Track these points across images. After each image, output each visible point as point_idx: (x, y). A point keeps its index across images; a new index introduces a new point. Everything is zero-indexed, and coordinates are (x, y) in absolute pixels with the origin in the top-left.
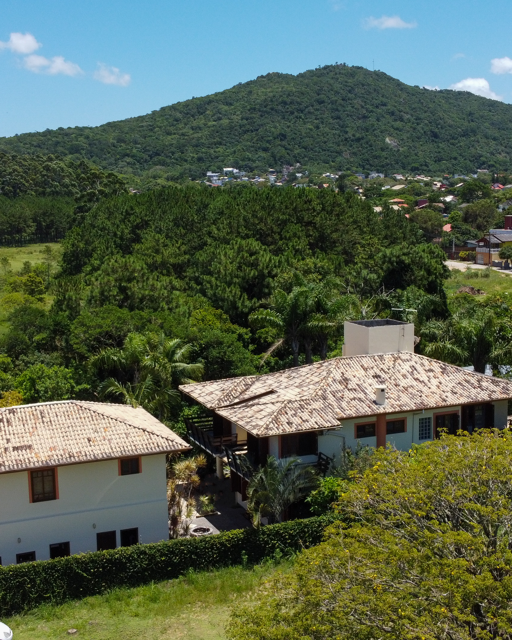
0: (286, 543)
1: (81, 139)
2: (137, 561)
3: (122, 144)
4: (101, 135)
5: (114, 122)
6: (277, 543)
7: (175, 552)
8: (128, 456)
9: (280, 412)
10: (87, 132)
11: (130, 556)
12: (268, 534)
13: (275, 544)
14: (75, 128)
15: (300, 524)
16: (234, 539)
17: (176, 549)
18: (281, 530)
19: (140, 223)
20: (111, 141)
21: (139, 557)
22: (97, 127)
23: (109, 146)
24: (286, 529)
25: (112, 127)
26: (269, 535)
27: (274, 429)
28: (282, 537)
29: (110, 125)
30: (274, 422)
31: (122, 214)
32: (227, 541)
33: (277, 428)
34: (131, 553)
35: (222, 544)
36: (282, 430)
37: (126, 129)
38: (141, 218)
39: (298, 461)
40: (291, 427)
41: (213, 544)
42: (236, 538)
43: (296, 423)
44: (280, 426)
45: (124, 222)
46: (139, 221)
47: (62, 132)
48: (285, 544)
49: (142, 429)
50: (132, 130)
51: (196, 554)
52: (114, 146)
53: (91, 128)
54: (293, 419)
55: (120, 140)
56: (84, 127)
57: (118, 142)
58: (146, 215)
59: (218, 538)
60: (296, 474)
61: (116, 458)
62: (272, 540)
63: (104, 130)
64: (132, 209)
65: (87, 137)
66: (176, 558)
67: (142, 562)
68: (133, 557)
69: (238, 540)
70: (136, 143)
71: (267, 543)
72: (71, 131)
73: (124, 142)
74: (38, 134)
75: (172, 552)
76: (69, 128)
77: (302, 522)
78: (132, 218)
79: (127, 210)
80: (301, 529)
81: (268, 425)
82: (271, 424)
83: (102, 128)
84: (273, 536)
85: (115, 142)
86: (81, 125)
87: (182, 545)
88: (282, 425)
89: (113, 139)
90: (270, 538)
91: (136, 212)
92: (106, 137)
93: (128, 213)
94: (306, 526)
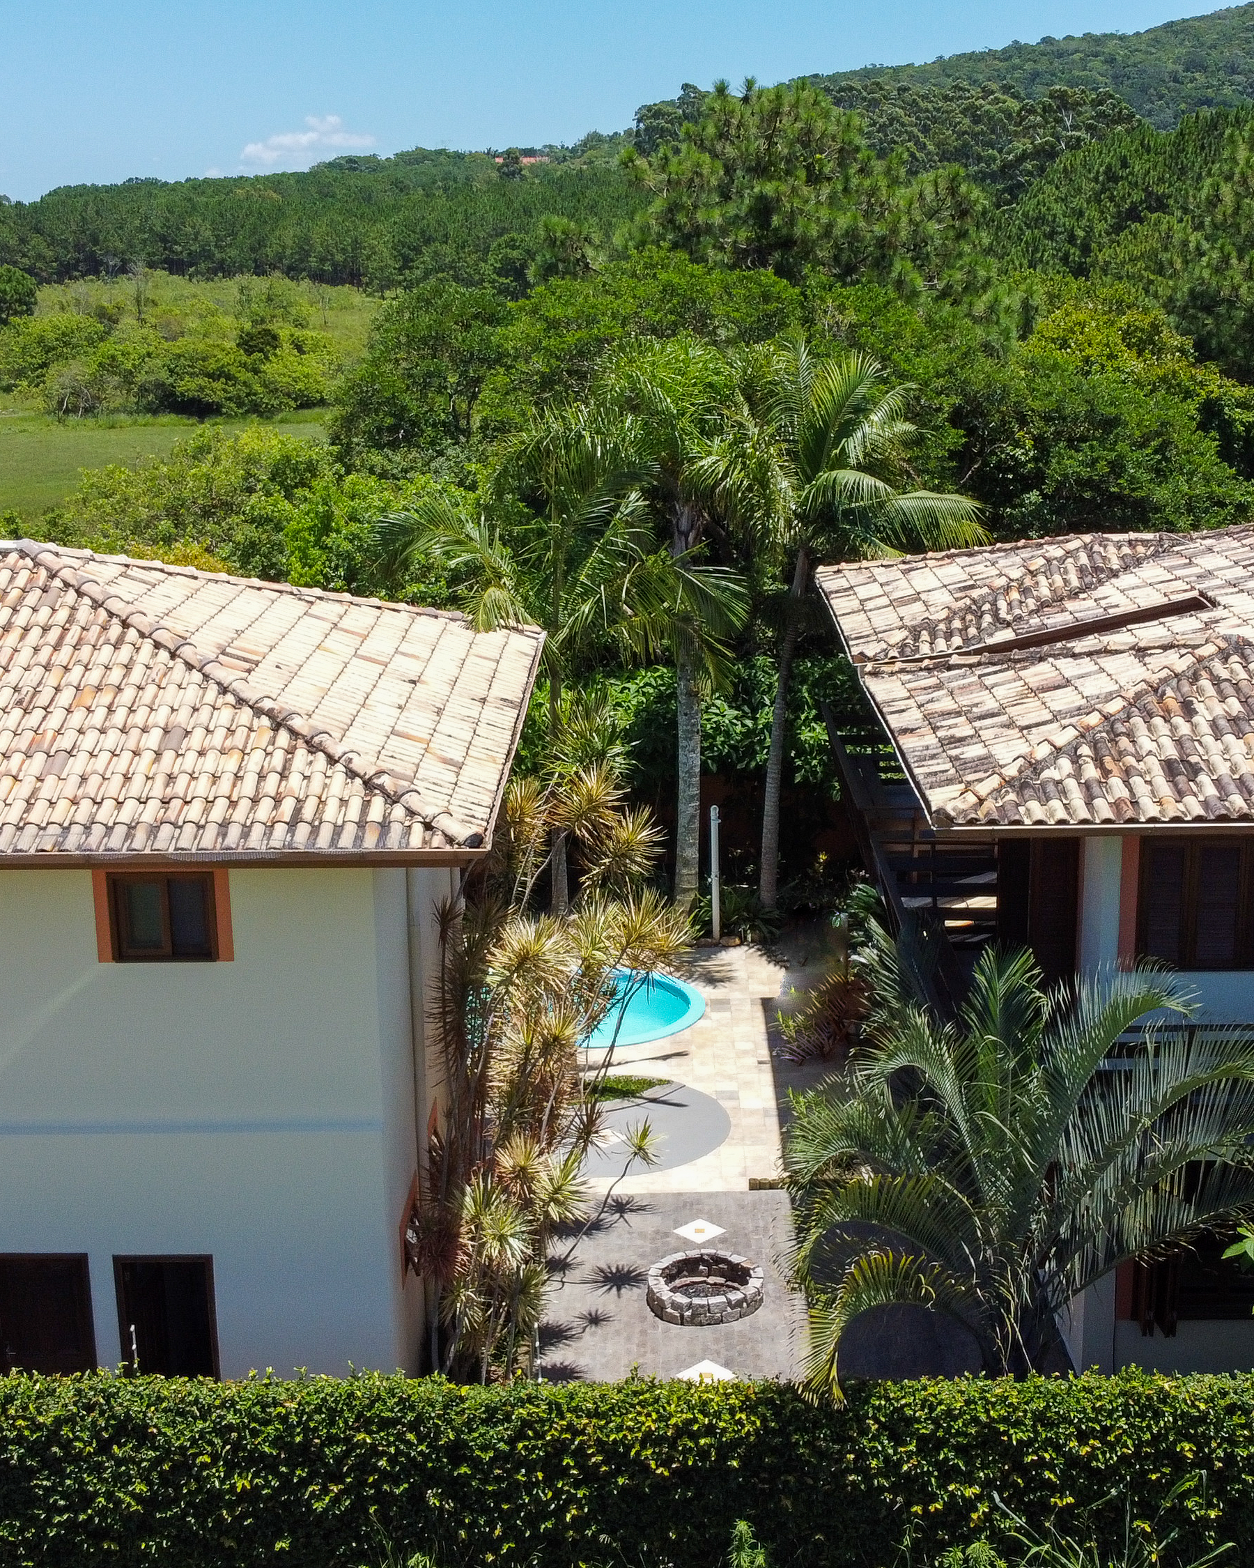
0: (1047, 1509)
1: (1097, 64)
2: (98, 1468)
3: (1197, 75)
4: (1147, 52)
5: (1184, 21)
6: (979, 1498)
7: (321, 1457)
8: (159, 860)
9: (1151, 699)
10: (1111, 46)
11: (53, 1435)
12: (922, 1440)
13: (971, 1505)
14: (1082, 39)
15: (1150, 1408)
16: (694, 1436)
17: (332, 1440)
18: (1018, 1424)
19: (1141, 202)
20: (1170, 66)
21: (104, 1448)
22: (1138, 34)
23: (1164, 81)
24: (1049, 1425)
25: (1176, 33)
26: (929, 1446)
27: (1064, 793)
28: (1023, 1469)
29: (1169, 27)
30: (1085, 750)
31: (1096, 180)
32: (649, 1439)
33: (1087, 787)
34: (58, 1422)
35: (615, 1454)
36: (1116, 805)
37: (1210, 38)
38: (1146, 190)
39: (1174, 1004)
40: (1180, 795)
41: (559, 1448)
42: (710, 1430)
43: (1223, 769)
44: (1116, 782)
45: (1099, 201)
46: (1137, 196)
47: (1049, 49)
48: (1036, 1512)
49: (270, 714)
50: (1228, 38)
51: (454, 1488)
52: (1176, 80)
53: (1122, 38)
54: (1215, 747)
55: (1194, 65)
56: (1105, 35)
57: (1187, 70)
58: (1161, 180)
59: (596, 1414)
60: (1166, 1086)
61: (86, 862)
62: (948, 1474)
63: (1156, 40)
64: (1125, 165)
65: (1111, 61)
66: (325, 1491)
67: (123, 1480)
68: (66, 1445)
69: (725, 1450)
70: (1233, 70)
71: (913, 1487)
72: (1072, 46)
73: (1203, 68)
74: (992, 53)
75: (304, 1454)
76: (1069, 38)
77: (1164, 1397)
78: (1121, 188)
79: (1109, 168)
80: (1156, 1439)
81: (1035, 767)
82: (1065, 764)
83: (1151, 36)
84: (960, 1450)
85: (1180, 68)
86: (1097, 31)
87: (365, 1424)
88: (1127, 773)
89: (1174, 63)
90: (940, 1465)
91: (1131, 173)
92: (1159, 59)
93: (1112, 177)
94: (1190, 1425)
